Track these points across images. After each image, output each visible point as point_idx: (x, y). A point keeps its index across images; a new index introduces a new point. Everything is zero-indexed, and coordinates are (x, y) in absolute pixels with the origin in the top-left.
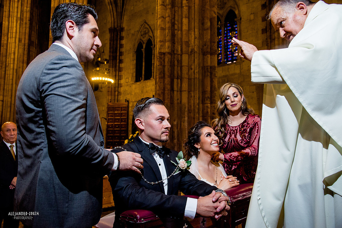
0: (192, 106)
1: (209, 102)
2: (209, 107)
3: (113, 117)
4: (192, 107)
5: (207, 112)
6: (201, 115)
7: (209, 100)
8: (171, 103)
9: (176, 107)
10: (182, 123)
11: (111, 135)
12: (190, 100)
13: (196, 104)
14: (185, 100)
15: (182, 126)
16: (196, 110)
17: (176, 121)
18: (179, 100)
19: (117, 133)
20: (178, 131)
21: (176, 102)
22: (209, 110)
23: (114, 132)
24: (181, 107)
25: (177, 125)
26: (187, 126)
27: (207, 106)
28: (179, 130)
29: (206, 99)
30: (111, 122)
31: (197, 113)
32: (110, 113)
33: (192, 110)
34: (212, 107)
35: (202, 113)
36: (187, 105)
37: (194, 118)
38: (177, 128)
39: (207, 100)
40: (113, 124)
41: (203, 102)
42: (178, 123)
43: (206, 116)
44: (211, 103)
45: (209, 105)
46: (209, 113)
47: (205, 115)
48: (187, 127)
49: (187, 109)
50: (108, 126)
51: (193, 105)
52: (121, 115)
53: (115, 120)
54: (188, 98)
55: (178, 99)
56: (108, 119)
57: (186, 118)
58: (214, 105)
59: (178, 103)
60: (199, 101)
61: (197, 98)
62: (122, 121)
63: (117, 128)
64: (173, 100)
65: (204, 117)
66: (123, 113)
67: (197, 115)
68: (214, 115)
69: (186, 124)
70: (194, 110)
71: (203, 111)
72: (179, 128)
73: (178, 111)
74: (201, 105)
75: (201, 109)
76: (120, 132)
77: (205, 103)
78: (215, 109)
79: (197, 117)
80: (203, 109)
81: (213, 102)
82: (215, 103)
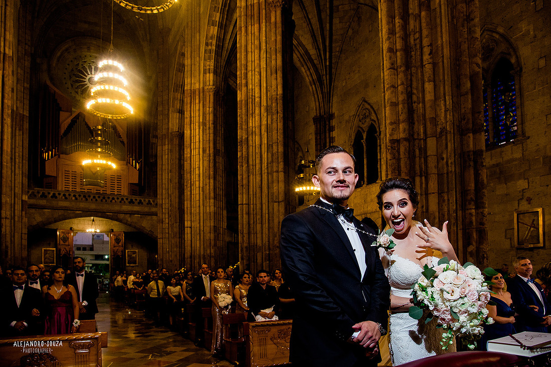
1: (474, 207)
2: (474, 214)
4: (446, 216)
5: (471, 222)
6: (460, 226)
7: (473, 203)
12: (442, 205)
13: (451, 211)
14: (433, 207)
22: (474, 218)
27: (470, 213)
29: (467, 203)
31: (454, 225)
34: (478, 213)
35: (462, 224)
36: (437, 214)
39: (470, 204)
41: (464, 208)
43: (469, 229)
44: (477, 207)
45: (474, 211)
46: (474, 224)
47: (467, 227)
49: (437, 220)
51: (446, 213)
54: (438, 203)
55: (423, 207)
59: (423, 212)
61: (453, 202)
65: (466, 229)
68: (481, 226)
71: (463, 220)
74: (460, 213)
75: (461, 219)
77: (466, 208)
78: (484, 216)
79: (454, 230)
80: (464, 218)
81: (479, 205)
82: (484, 207)
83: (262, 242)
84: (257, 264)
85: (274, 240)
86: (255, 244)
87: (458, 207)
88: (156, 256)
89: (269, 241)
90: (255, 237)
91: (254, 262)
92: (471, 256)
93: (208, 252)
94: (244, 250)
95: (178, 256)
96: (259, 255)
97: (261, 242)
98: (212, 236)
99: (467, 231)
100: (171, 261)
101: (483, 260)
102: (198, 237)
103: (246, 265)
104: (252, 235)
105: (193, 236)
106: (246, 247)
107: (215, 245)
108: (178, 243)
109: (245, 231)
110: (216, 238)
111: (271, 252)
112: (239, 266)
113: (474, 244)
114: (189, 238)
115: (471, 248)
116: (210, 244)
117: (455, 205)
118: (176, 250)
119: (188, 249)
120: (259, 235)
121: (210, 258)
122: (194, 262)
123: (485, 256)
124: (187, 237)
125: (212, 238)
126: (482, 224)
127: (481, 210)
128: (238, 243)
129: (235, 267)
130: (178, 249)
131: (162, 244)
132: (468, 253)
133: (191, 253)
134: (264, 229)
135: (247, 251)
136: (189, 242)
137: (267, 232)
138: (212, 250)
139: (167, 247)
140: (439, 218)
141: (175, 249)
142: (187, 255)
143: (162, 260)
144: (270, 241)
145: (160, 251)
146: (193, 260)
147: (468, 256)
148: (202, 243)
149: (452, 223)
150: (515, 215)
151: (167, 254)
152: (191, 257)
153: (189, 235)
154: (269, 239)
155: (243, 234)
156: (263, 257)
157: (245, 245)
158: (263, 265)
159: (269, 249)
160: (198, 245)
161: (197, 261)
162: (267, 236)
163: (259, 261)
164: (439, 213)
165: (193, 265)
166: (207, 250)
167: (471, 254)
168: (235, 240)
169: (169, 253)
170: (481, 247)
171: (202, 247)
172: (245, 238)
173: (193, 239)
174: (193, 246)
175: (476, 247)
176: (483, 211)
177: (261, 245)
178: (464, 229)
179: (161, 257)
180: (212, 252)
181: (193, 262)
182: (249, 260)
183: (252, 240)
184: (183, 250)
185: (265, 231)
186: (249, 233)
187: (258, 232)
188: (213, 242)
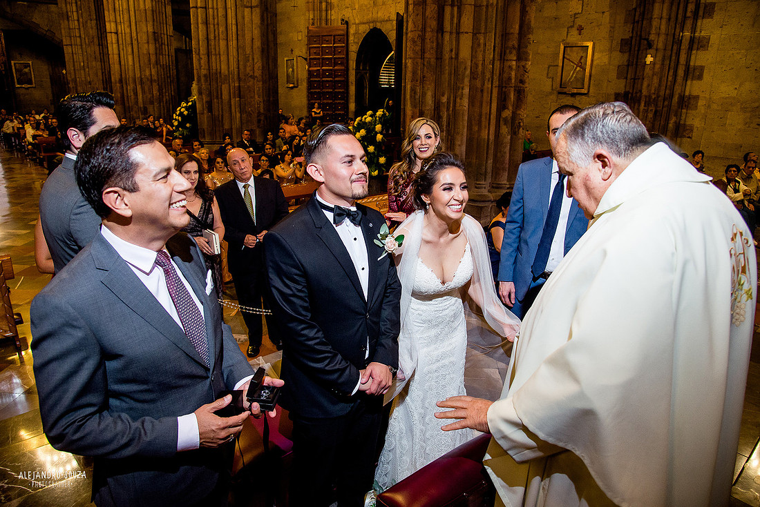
0: (480, 65)
1: (515, 58)
2: (514, 67)
3: (318, 54)
4: (480, 67)
5: (510, 79)
6: (496, 83)
7: (514, 52)
8: (437, 59)
9: (447, 68)
10: (458, 100)
11: (317, 90)
12: (476, 51)
13: (487, 62)
14: (465, 52)
15: (458, 105)
16: (488, 75)
17: (446, 96)
18: (453, 53)
19: (328, 88)
20: (448, 115)
21: (447, 56)
22: (513, 74)
23: (321, 84)
24: (457, 68)
25: (448, 102)
26: (467, 106)
27: (510, 66)
28: (451, 112)
29: (508, 51)
30: (315, 65)
31: (489, 81)
32: (313, 47)
33: (480, 73)
34: (519, 67)
35: (499, 80)
36: (469, 63)
37: (482, 91)
38: (448, 109)
39: (511, 53)
40: (319, 70)
41: (503, 58)
42: (449, 99)
43: (506, 87)
44: (519, 59)
45: (514, 63)
46: (513, 81)
47: (504, 85)
48: (466, 108)
49: (468, 72)
50: (310, 73)
51: (481, 62)
52: (334, 50)
53: (323, 62)
54: (472, 47)
55: (451, 50)
56: (310, 59)
57: (466, 91)
58: (524, 64)
59: (452, 58)
60: (494, 55)
61: (491, 48)
62: (336, 64)
63: (328, 77)
64: (442, 52)
65: (503, 87)
66: (337, 47)
67: (488, 85)
68: (521, 85)
69: (465, 102)
70: (483, 73)
71: (500, 74)
72: (451, 109)
73: (450, 74)
74: (497, 64)
75: (498, 72)
76: (334, 84)
77: (506, 58)
78: (525, 71)
79: (488, 88)
80: (502, 71)
81: (521, 57)
82: (526, 60)
83: (229, 68)
84: (222, 102)
85: (245, 67)
86: (219, 71)
87: (496, 56)
88: (64, 72)
89: (238, 68)
90: (218, 61)
91: (217, 97)
92: (505, 124)
93: (148, 73)
94: (203, 79)
95: (100, 74)
96: (225, 88)
97: (226, 67)
98: (152, 48)
99: (504, 89)
100: (90, 83)
101: (518, 130)
102: (130, 50)
103: (206, 102)
104: (214, 57)
105: (121, 46)
106: (205, 76)
107: (157, 62)
108: (97, 52)
109: (203, 50)
110: (159, 52)
111: (242, 84)
112: (195, 103)
113: (511, 108)
114: (116, 51)
115: (507, 113)
116: (150, 60)
117: (492, 53)
118: (96, 65)
119: (115, 68)
120: (223, 58)
121: (151, 82)
122: (127, 89)
123: (522, 124)
124: (113, 48)
125: (152, 50)
126: (522, 82)
127: (523, 63)
128: (191, 51)
129: (190, 103)
130: (99, 63)
131: (71, 55)
132: (501, 119)
133: (121, 75)
134: (231, 48)
135: (206, 81)
136: (116, 57)
137: (235, 54)
138: (153, 70)
139: (81, 60)
140: (471, 70)
141: (94, 63)
142: (115, 77)
143: (75, 81)
144: (241, 67)
145: (69, 65)
146: (124, 86)
147: (502, 123)
148: (136, 59)
149: (487, 77)
150: (562, 47)
151: (82, 72)
152: (121, 81)
153: (115, 46)
154: (238, 64)
155: (199, 54)
156: (230, 92)
157: (204, 72)
158: (231, 102)
159: (239, 79)
160: (131, 63)
161: (131, 87)
162: (235, 60)
163: (225, 96)
164: (472, 61)
165: (125, 94)
166: (145, 71)
167: (506, 120)
168: (186, 47)
169: (84, 70)
170: (518, 112)
171: (137, 65)
172: (202, 62)
173: (122, 51)
174: (123, 63)
175: (513, 112)
176: (526, 64)
177: (227, 72)
178: (500, 87)
179: (73, 77)
180: (153, 73)
181: (125, 88)
182: (210, 94)
183: (214, 64)
184: (107, 64)
185: (233, 52)
186: (208, 54)
187: (222, 53)
188: (153, 59)
